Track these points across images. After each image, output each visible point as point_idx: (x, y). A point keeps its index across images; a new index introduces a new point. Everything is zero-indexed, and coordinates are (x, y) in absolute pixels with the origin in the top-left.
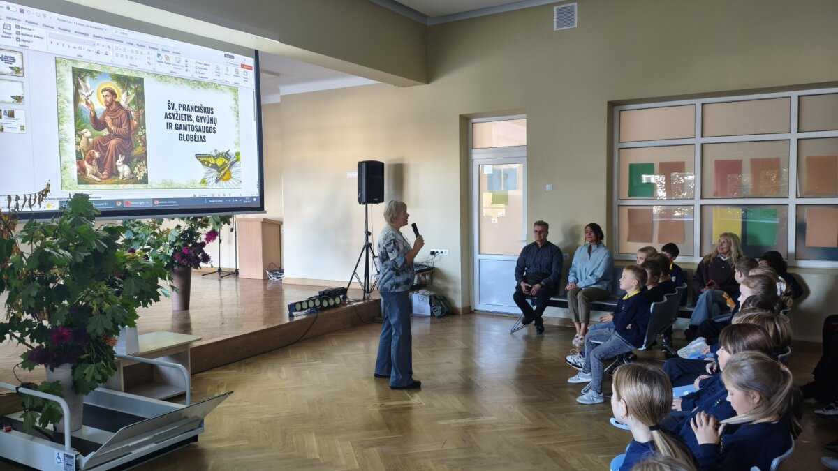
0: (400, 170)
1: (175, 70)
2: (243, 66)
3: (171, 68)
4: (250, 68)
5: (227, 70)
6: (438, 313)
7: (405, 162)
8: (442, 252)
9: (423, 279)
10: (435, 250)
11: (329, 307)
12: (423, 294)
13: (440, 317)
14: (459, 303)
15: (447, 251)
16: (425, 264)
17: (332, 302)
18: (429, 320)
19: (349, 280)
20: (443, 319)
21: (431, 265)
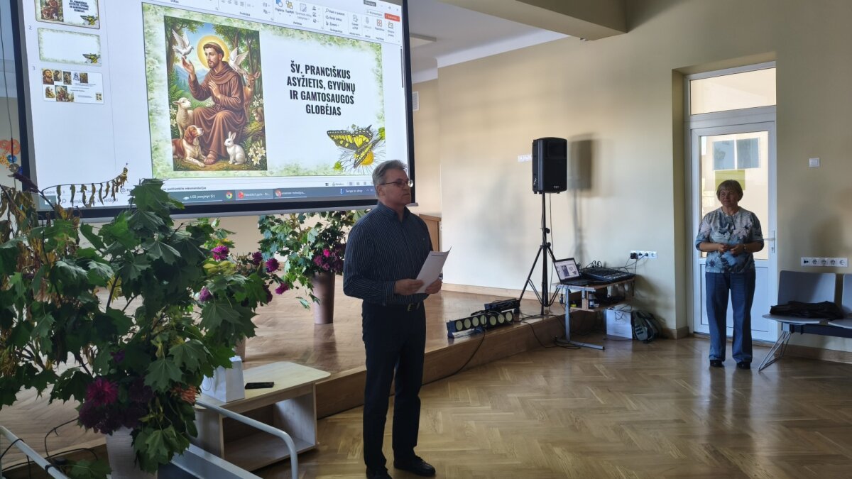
0: (587, 148)
1: (300, 21)
2: (387, 16)
3: (294, 18)
4: (397, 19)
5: (367, 21)
6: (645, 336)
7: (594, 138)
8: (647, 255)
9: (620, 289)
10: (638, 252)
11: (499, 325)
12: (620, 310)
13: (647, 341)
14: (672, 323)
15: (655, 253)
16: (622, 270)
17: (501, 320)
18: (630, 346)
19: (522, 289)
20: (651, 345)
21: (631, 271)
